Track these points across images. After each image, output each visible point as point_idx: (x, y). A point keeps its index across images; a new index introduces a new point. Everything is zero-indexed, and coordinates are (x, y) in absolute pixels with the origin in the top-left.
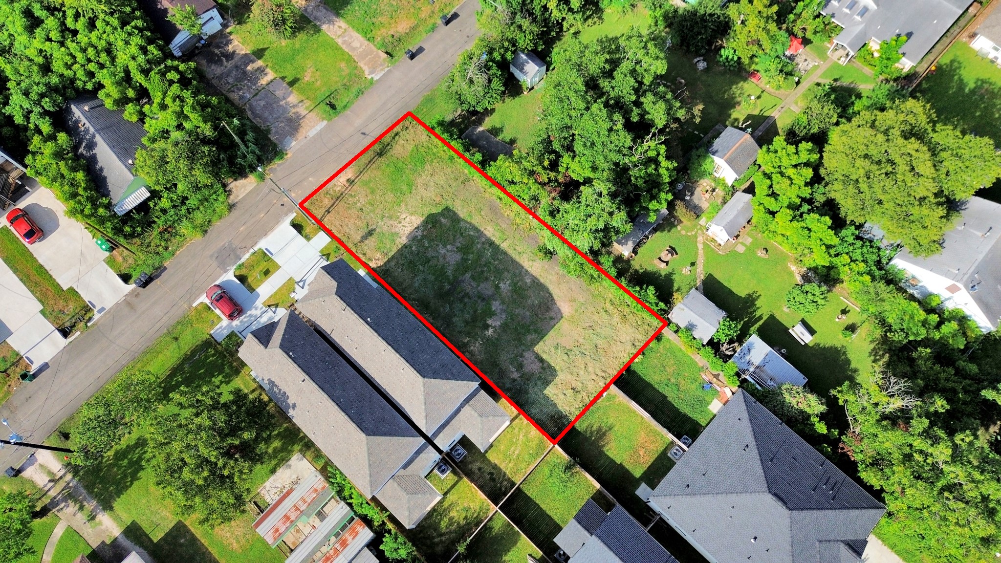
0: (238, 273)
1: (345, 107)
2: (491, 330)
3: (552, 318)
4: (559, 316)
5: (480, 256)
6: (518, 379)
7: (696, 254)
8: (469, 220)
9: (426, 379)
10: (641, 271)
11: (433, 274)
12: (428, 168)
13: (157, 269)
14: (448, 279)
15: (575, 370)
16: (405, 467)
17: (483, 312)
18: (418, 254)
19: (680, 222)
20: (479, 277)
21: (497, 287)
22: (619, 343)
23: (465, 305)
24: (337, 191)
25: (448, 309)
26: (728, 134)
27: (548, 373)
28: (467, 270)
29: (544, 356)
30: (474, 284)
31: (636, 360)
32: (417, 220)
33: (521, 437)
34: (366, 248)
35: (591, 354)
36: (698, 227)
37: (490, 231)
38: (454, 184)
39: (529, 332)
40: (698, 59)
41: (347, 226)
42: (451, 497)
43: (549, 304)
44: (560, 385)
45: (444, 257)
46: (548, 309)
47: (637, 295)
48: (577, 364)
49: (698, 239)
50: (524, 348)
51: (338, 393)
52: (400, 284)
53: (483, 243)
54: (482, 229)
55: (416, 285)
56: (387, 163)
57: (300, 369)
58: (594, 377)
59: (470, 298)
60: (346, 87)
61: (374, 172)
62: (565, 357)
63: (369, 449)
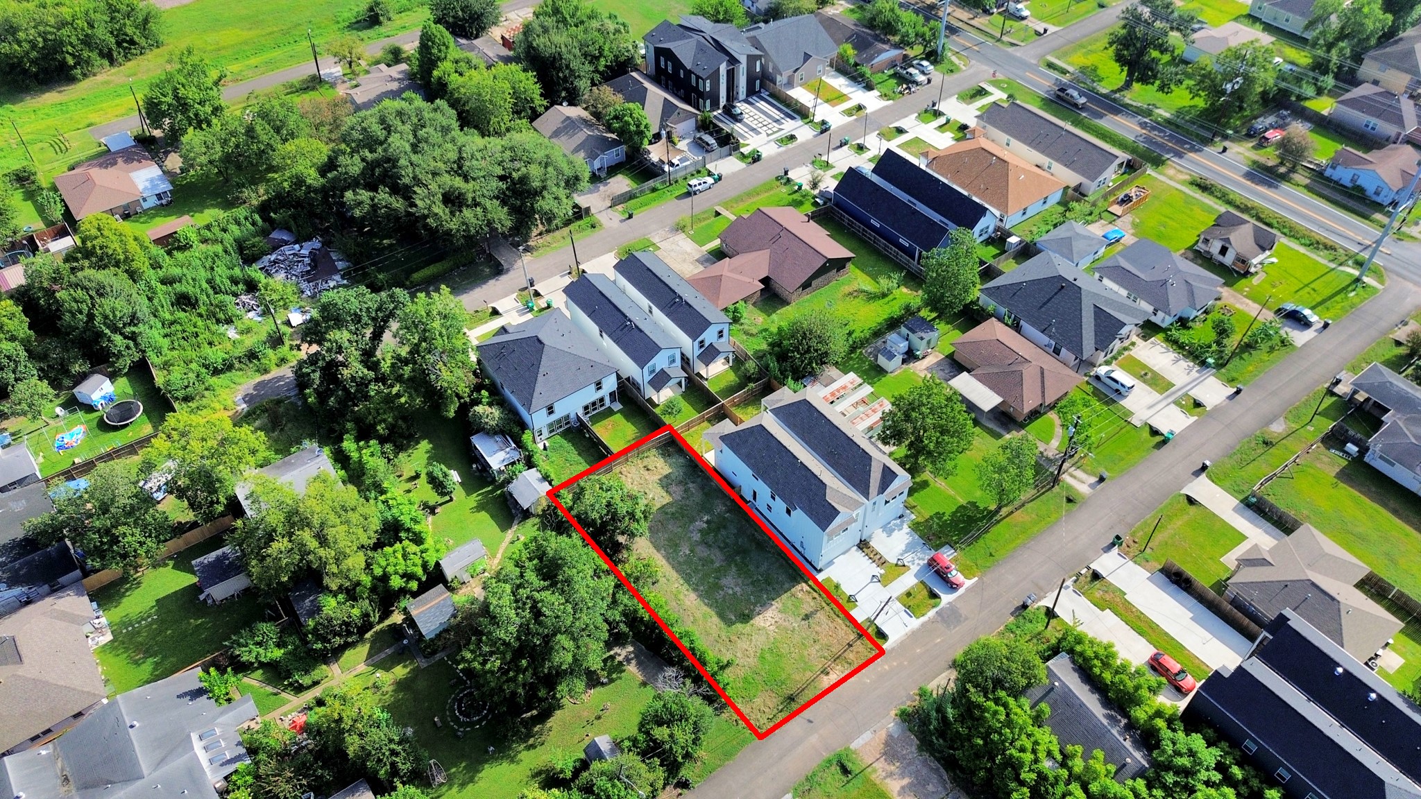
0: (939, 600)
1: (829, 763)
2: (705, 519)
5: (703, 579)
6: (690, 483)
8: (710, 611)
9: (759, 424)
11: (749, 570)
12: (741, 673)
13: (1020, 615)
14: (736, 564)
17: (708, 534)
18: (762, 590)
20: (706, 562)
21: (692, 551)
23: (724, 541)
24: (840, 664)
25: (740, 540)
27: (665, 483)
28: (718, 570)
29: (665, 494)
30: (713, 557)
32: (758, 621)
34: (812, 604)
39: (673, 514)
41: (830, 628)
44: (658, 473)
45: (737, 584)
50: (680, 502)
52: (781, 566)
53: (697, 588)
55: (766, 564)
56: (784, 687)
59: (718, 546)
61: (798, 678)
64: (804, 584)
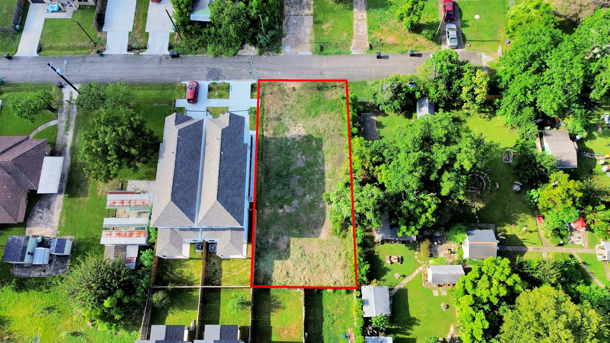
0: (211, 85)
1: (326, 54)
2: (282, 211)
3: (313, 233)
4: (317, 235)
5: (312, 174)
6: (270, 244)
7: (412, 273)
8: (324, 154)
9: (217, 202)
10: (376, 254)
11: (284, 162)
12: (333, 113)
14: (288, 170)
15: (298, 266)
16: (181, 230)
17: (287, 200)
18: (288, 147)
19: (419, 251)
20: (302, 183)
21: (305, 195)
22: (330, 275)
23: (283, 189)
24: (284, 88)
25: (274, 183)
26: (487, 233)
27: (285, 255)
28: (301, 174)
29: (291, 246)
30: (297, 183)
31: (328, 290)
32: (303, 132)
33: (244, 269)
34: (270, 124)
35: (312, 266)
36: (426, 262)
37: (328, 168)
38: (336, 131)
39: (297, 228)
40: (519, 183)
41: (273, 107)
42: (191, 262)
43: (319, 226)
44: (284, 265)
45: (297, 159)
46: (316, 227)
47: (358, 262)
48: (301, 264)
49: (420, 268)
50: (287, 233)
51: (181, 171)
52: (266, 153)
53: (320, 170)
54: (326, 163)
55: (273, 160)
56: (318, 95)
57: (176, 146)
58: (302, 278)
59: (288, 188)
60: (337, 46)
61: (308, 94)
62: (300, 256)
63: (167, 206)
64: (265, 135)
